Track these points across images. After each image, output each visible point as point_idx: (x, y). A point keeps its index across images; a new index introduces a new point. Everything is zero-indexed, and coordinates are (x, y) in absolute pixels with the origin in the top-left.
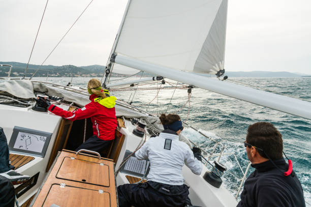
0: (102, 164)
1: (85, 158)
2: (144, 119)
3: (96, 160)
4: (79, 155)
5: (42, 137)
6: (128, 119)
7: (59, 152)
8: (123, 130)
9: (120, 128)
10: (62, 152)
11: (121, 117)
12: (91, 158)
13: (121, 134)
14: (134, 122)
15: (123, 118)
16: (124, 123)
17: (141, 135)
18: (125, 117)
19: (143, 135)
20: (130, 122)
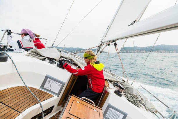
0: (95, 110)
1: (85, 104)
2: (120, 83)
3: (91, 106)
6: (111, 81)
7: (70, 96)
9: (106, 87)
10: (72, 96)
12: (88, 104)
14: (115, 85)
15: (107, 81)
16: (109, 84)
17: (120, 95)
18: (109, 80)
19: (122, 95)
20: (112, 84)
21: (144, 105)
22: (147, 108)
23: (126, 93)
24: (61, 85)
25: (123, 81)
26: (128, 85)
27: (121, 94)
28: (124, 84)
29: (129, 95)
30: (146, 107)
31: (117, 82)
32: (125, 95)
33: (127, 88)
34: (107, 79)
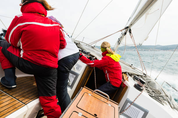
0: (110, 105)
1: (99, 97)
2: (141, 76)
3: (106, 100)
4: (94, 93)
5: (73, 75)
6: (131, 75)
7: (82, 87)
8: (126, 82)
9: (125, 80)
10: (84, 88)
11: (125, 73)
12: (102, 98)
13: (125, 85)
14: (135, 79)
15: (127, 74)
16: (128, 78)
17: (141, 90)
18: (128, 73)
19: (142, 90)
20: (132, 78)
21: (169, 102)
22: (172, 106)
23: (147, 88)
24: (75, 76)
25: (144, 74)
26: (150, 80)
27: (141, 88)
28: (145, 78)
29: (151, 91)
30: (171, 104)
31: (138, 76)
32: (146, 90)
33: (149, 82)
34: (126, 72)
